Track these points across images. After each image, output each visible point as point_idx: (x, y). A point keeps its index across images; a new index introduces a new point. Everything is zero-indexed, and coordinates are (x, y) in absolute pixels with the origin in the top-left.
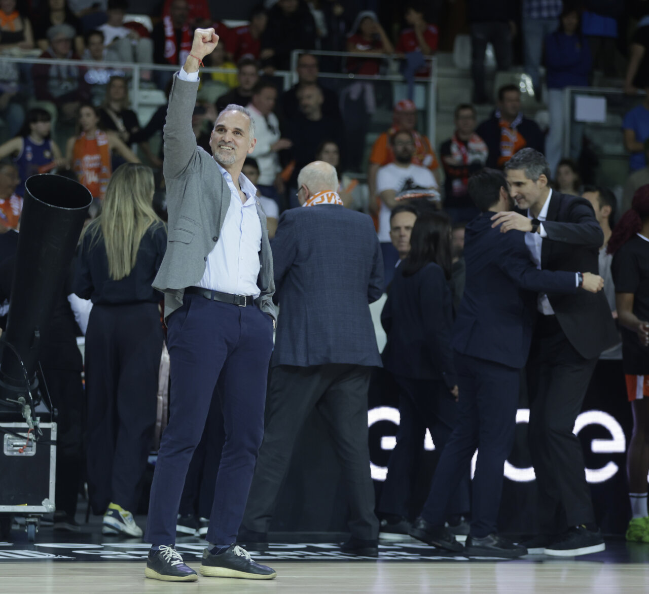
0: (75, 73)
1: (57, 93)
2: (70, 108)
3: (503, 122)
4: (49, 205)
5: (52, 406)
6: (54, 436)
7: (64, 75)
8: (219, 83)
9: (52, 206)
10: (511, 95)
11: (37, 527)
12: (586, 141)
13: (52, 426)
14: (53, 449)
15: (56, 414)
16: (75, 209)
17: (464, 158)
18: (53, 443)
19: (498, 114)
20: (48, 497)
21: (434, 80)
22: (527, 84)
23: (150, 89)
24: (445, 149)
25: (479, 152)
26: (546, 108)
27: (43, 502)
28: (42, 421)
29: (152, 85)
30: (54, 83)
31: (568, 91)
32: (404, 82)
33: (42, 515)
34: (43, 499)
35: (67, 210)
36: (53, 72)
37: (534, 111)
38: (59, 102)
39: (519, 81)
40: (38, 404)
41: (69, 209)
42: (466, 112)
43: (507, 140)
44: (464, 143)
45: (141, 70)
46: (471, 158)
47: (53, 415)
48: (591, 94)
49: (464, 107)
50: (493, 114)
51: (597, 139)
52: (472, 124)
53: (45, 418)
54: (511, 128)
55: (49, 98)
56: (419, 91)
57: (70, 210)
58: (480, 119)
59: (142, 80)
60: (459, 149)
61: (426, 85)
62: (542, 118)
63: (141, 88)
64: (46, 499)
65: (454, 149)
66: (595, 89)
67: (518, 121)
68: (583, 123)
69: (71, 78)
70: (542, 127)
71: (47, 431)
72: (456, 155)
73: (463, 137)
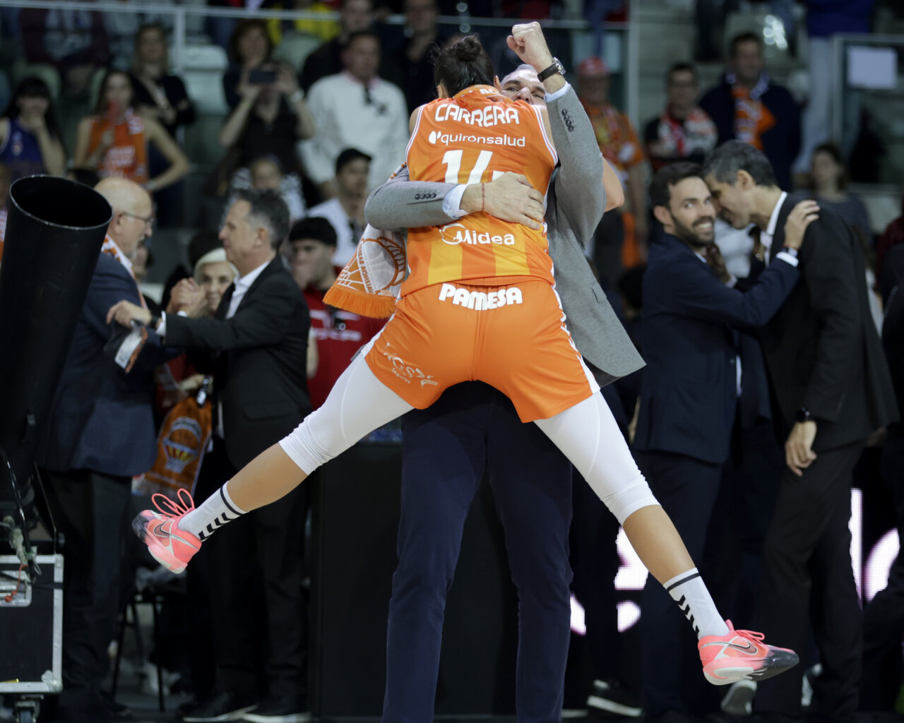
0: (86, 21)
1: (59, 52)
2: (79, 74)
3: (739, 90)
4: (47, 223)
5: (55, 530)
6: (59, 576)
7: (69, 23)
8: (306, 35)
9: (51, 224)
10: (749, 47)
11: (34, 715)
12: (865, 117)
13: (56, 560)
14: (58, 595)
15: (62, 541)
16: (86, 228)
17: (680, 145)
18: (58, 586)
19: (732, 78)
20: (51, 668)
21: (634, 28)
22: (775, 32)
23: (201, 45)
24: (650, 132)
25: (702, 135)
26: (804, 67)
27: (44, 677)
28: (40, 552)
29: (203, 39)
30: (54, 37)
31: (837, 41)
32: (588, 30)
33: (42, 697)
34: (43, 672)
35: (75, 231)
36: (52, 21)
37: (786, 72)
38: (64, 66)
39: (762, 27)
40: (35, 527)
41: (77, 228)
42: (684, 77)
43: (746, 116)
44: (679, 122)
45: (187, 17)
46: (690, 145)
47: (58, 543)
48: (873, 45)
49: (680, 67)
50: (723, 78)
51: (882, 113)
52: (692, 94)
53: (45, 549)
54: (750, 99)
55: (46, 59)
56: (612, 43)
57: (80, 231)
58: (705, 85)
59: (189, 33)
60: (672, 130)
61: (622, 34)
62: (799, 82)
63: (188, 43)
64: (48, 672)
65: (665, 131)
66: (880, 38)
67: (761, 87)
68: (862, 90)
69: (79, 30)
70: (798, 97)
71: (49, 568)
72: (668, 140)
73: (679, 113)
